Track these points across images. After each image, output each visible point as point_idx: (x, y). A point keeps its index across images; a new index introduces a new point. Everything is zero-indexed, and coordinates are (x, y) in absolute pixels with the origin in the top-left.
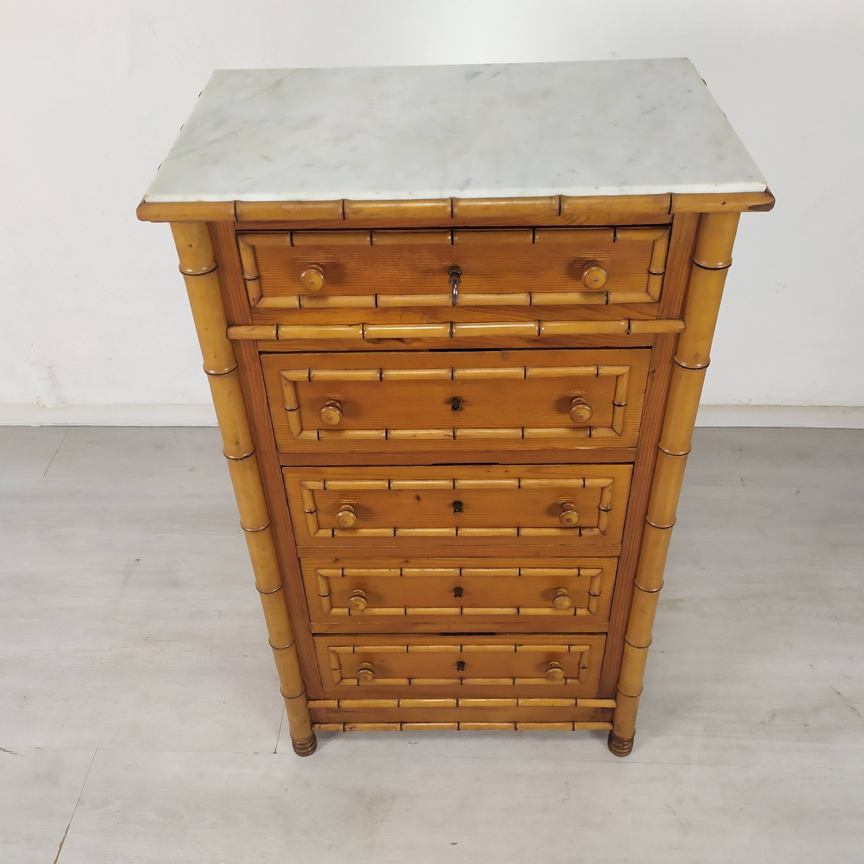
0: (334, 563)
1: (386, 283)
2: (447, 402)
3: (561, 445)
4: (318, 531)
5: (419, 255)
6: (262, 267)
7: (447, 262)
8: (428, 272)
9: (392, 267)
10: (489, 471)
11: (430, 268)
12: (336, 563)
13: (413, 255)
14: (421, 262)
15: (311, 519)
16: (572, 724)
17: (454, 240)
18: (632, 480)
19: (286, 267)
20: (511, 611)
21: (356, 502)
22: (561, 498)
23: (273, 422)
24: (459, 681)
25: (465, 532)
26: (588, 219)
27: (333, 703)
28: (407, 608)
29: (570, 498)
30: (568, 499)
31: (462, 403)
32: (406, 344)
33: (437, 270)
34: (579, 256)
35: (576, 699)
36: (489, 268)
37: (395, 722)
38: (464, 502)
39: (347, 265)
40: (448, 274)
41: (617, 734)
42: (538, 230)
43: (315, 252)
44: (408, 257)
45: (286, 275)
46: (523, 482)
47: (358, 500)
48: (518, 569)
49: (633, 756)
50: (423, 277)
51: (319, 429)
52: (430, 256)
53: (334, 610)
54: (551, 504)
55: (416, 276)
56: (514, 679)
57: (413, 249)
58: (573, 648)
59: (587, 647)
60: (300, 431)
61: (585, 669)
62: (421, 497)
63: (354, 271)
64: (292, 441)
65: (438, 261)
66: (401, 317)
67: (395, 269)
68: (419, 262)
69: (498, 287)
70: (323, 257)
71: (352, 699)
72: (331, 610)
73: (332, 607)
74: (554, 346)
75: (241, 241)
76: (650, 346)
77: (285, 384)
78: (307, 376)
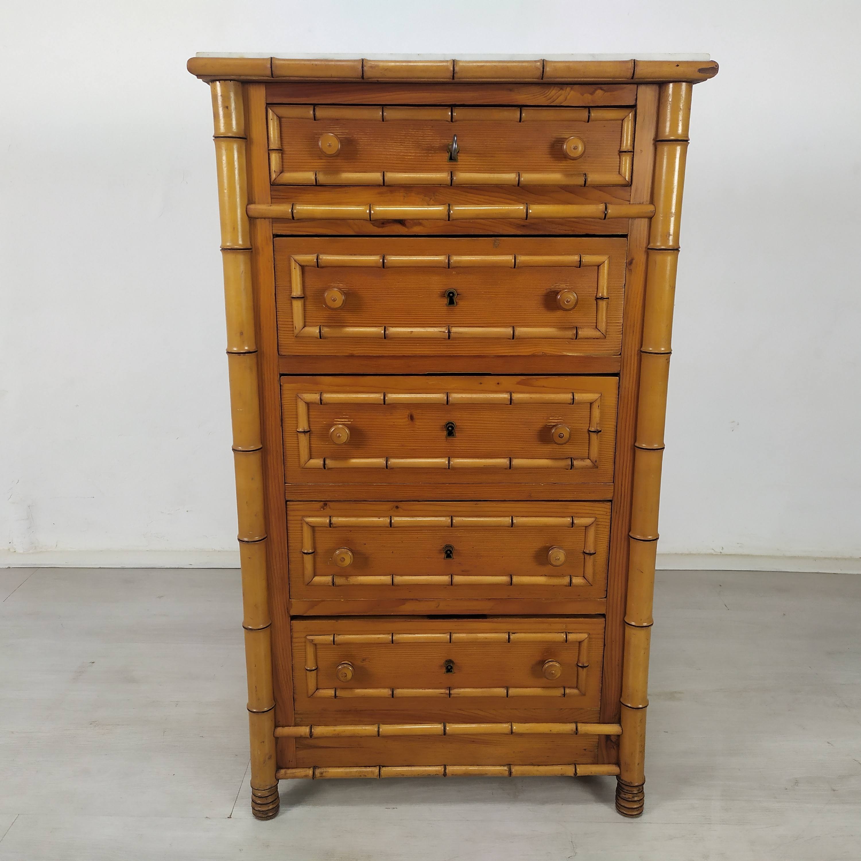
0: (322, 509)
1: (392, 160)
2: (443, 295)
3: (549, 350)
4: (309, 460)
5: (423, 132)
6: (285, 141)
7: (447, 140)
8: (430, 149)
9: (399, 144)
10: (481, 383)
11: (432, 145)
12: (324, 509)
13: (418, 132)
14: (424, 139)
15: (303, 440)
16: (574, 766)
17: (453, 116)
18: (618, 396)
19: (306, 142)
20: (504, 579)
21: (350, 423)
22: (552, 419)
23: (278, 317)
24: (448, 692)
25: (458, 462)
26: (566, 100)
27: (304, 730)
28: (394, 575)
29: (560, 419)
30: (558, 421)
31: (457, 296)
32: (407, 228)
33: (437, 147)
34: (559, 136)
35: (576, 723)
36: (483, 147)
37: (372, 765)
38: (457, 423)
39: (359, 141)
40: (447, 152)
41: (626, 778)
42: (525, 109)
43: (333, 127)
44: (414, 134)
45: (306, 150)
46: (515, 396)
47: (352, 420)
48: (511, 517)
49: (645, 817)
50: (426, 155)
51: (321, 326)
52: (432, 133)
53: (317, 579)
54: (541, 426)
55: (419, 153)
56: (507, 688)
57: (418, 124)
58: (571, 637)
59: (585, 636)
60: (303, 327)
61: (585, 669)
62: (415, 417)
63: (365, 147)
64: (293, 340)
65: (439, 138)
66: (404, 199)
67: (402, 146)
68: (423, 139)
69: (491, 167)
70: (340, 132)
71: (326, 725)
72: (314, 577)
73: (315, 575)
74: (541, 233)
75: (271, 111)
76: (626, 234)
77: (294, 268)
78: (315, 260)
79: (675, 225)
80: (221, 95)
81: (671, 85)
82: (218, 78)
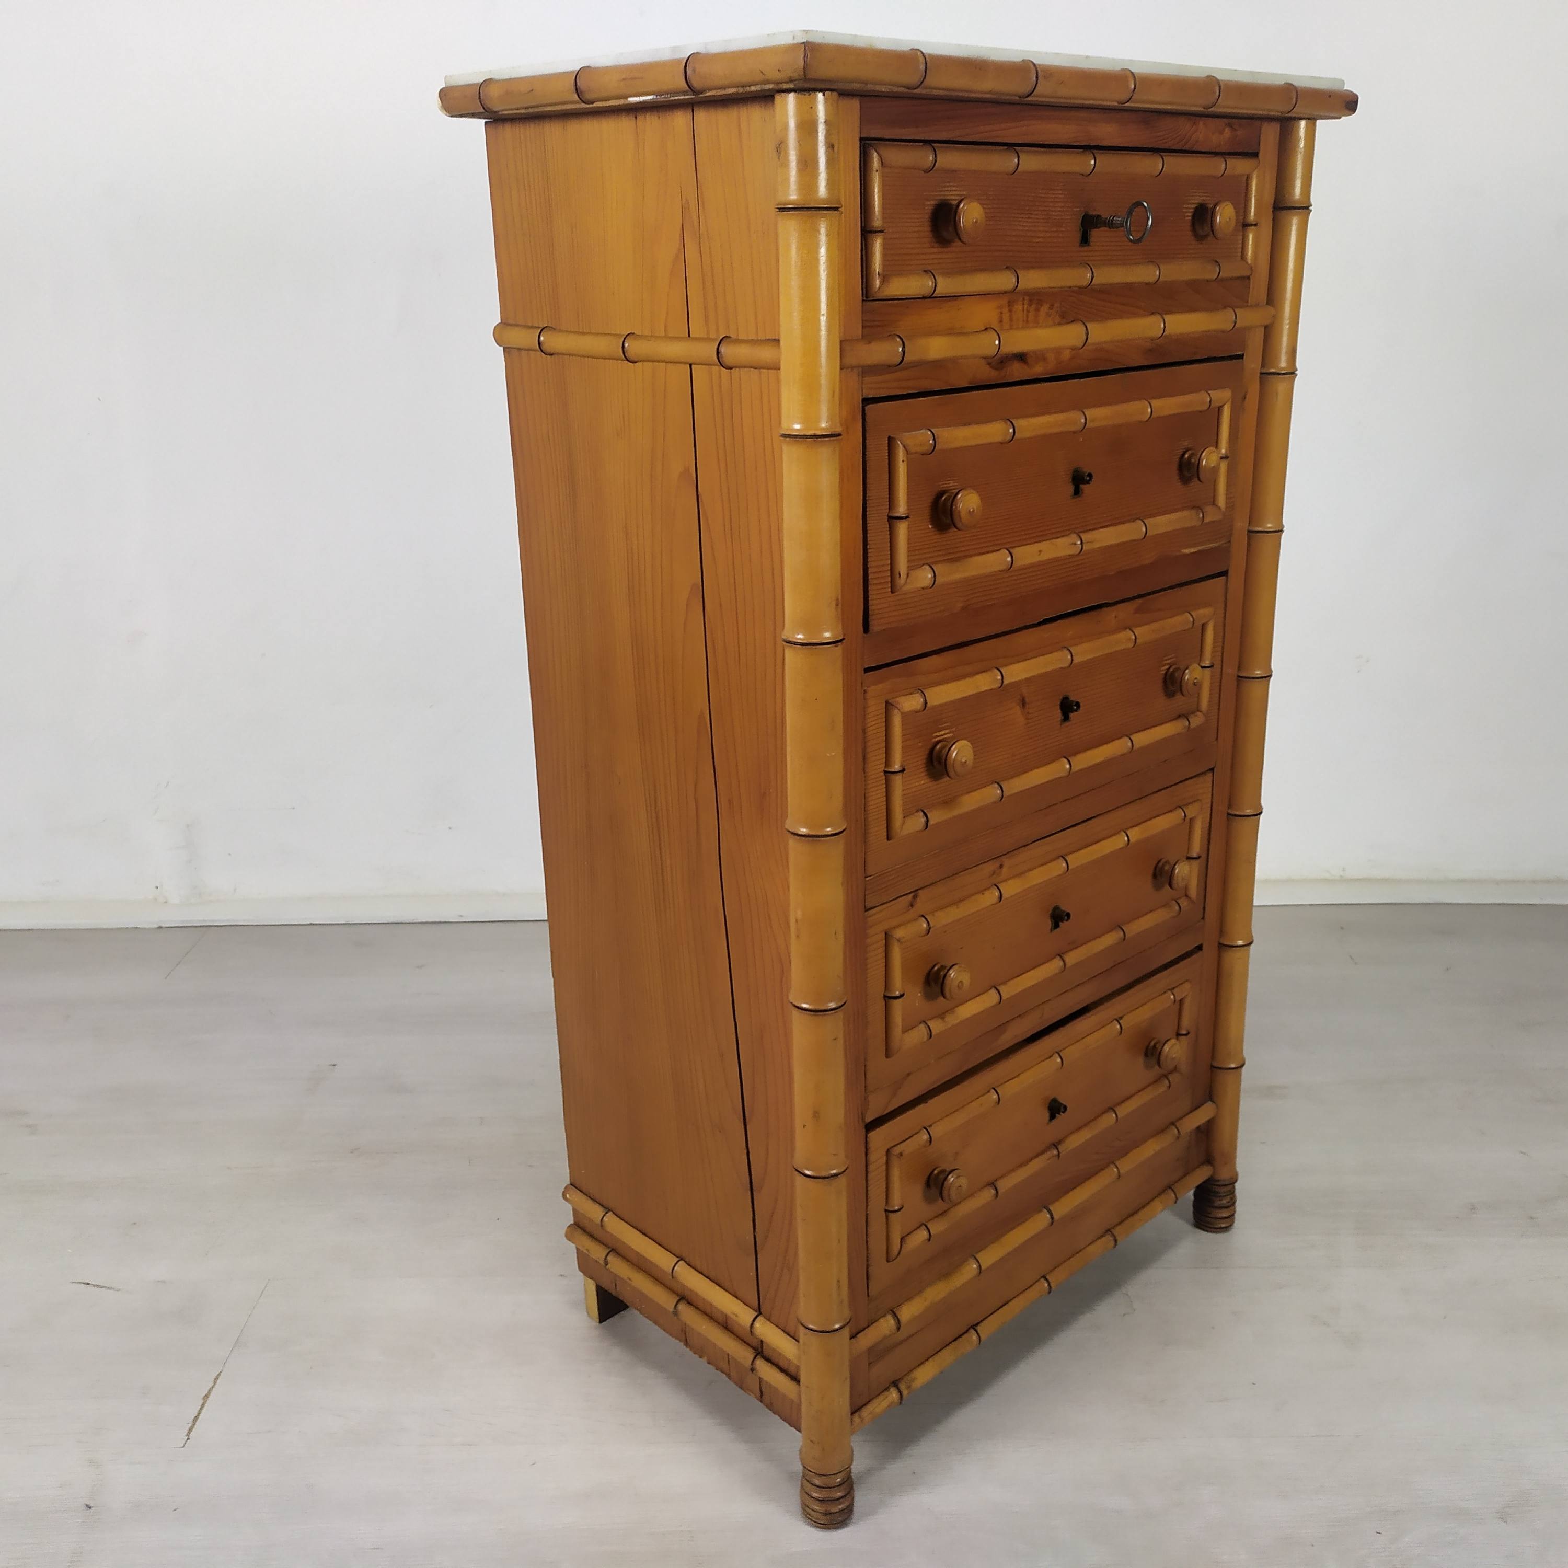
0: (912, 908)
1: (1019, 246)
2: (1068, 480)
4: (904, 821)
6: (886, 214)
7: (1079, 208)
8: (1060, 225)
9: (1026, 216)
10: (1098, 623)
13: (1048, 194)
16: (1171, 1191)
17: (1095, 166)
19: (913, 214)
20: (1116, 936)
21: (951, 735)
22: (1165, 660)
23: (869, 559)
24: (1055, 1151)
25: (1082, 760)
27: (887, 1325)
28: (1000, 987)
29: (1173, 657)
30: (1172, 660)
32: (1027, 368)
33: (1069, 221)
35: (1174, 1123)
37: (965, 1330)
38: (1077, 696)
43: (948, 184)
44: (1043, 198)
45: (913, 229)
46: (1137, 633)
47: (954, 730)
48: (1124, 832)
50: (1056, 234)
51: (930, 564)
52: (1064, 197)
53: (907, 1038)
54: (1165, 671)
55: (1049, 232)
56: (1116, 1109)
57: (1048, 182)
58: (1176, 994)
59: (1187, 986)
60: (908, 572)
62: (1027, 700)
64: (891, 599)
65: (1071, 205)
67: (1029, 220)
70: (957, 195)
73: (903, 1033)
74: (1166, 361)
75: (875, 154)
76: (1240, 353)
77: (901, 460)
78: (931, 442)
79: (1289, 335)
80: (825, 122)
81: (1303, 123)
82: (823, 86)
